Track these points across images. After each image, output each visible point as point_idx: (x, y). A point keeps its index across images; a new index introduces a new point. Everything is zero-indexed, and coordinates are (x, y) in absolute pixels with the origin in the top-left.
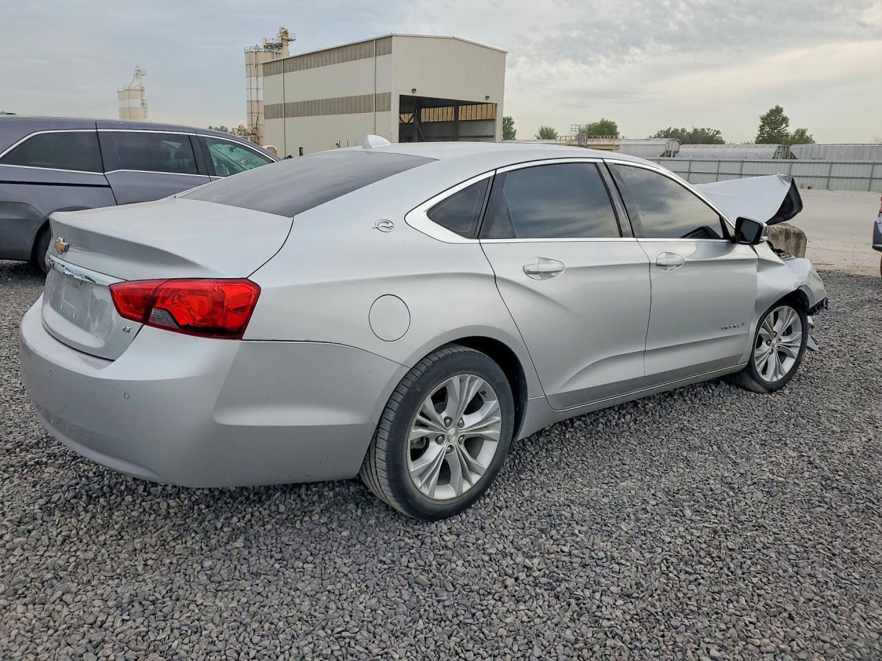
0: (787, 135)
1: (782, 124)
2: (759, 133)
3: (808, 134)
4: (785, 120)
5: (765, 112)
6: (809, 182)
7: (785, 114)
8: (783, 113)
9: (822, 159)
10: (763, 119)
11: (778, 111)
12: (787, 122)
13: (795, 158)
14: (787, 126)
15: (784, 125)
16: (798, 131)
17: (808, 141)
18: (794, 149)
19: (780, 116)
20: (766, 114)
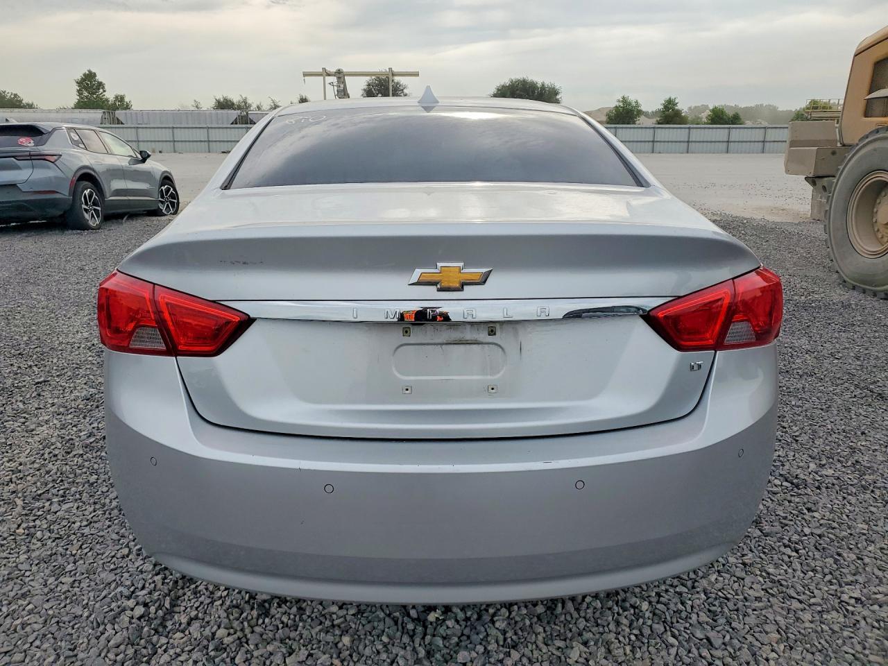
0: (107, 100)
1: (99, 89)
2: (78, 98)
3: (127, 99)
4: (100, 85)
5: (79, 76)
6: (159, 146)
7: (99, 78)
8: (97, 78)
9: (147, 124)
10: (79, 83)
11: (90, 76)
12: (103, 88)
13: (122, 123)
14: (104, 91)
15: (101, 90)
16: (117, 97)
17: (127, 107)
18: (120, 114)
19: (95, 81)
20: (80, 78)
